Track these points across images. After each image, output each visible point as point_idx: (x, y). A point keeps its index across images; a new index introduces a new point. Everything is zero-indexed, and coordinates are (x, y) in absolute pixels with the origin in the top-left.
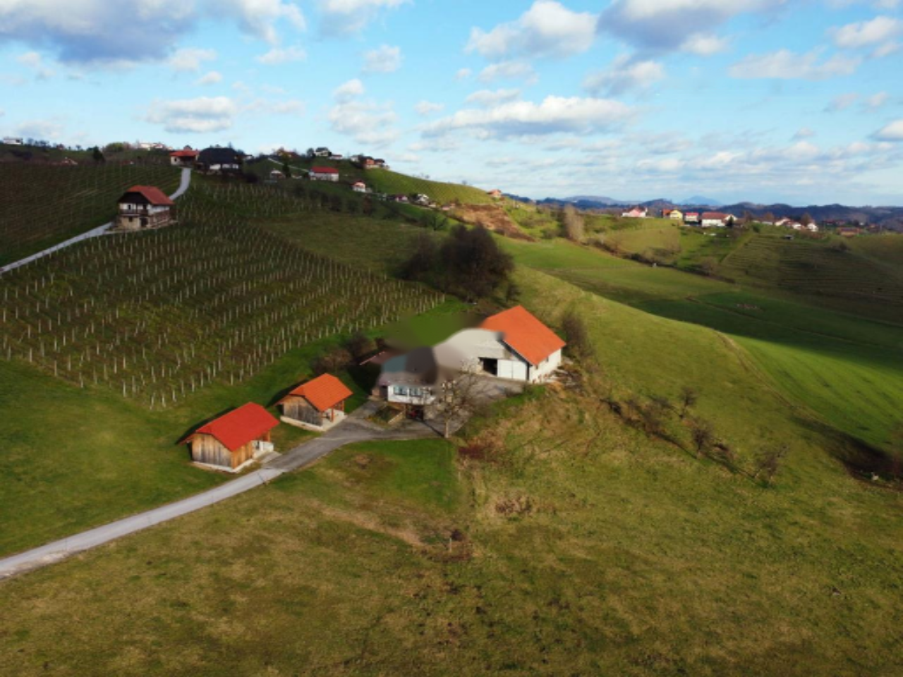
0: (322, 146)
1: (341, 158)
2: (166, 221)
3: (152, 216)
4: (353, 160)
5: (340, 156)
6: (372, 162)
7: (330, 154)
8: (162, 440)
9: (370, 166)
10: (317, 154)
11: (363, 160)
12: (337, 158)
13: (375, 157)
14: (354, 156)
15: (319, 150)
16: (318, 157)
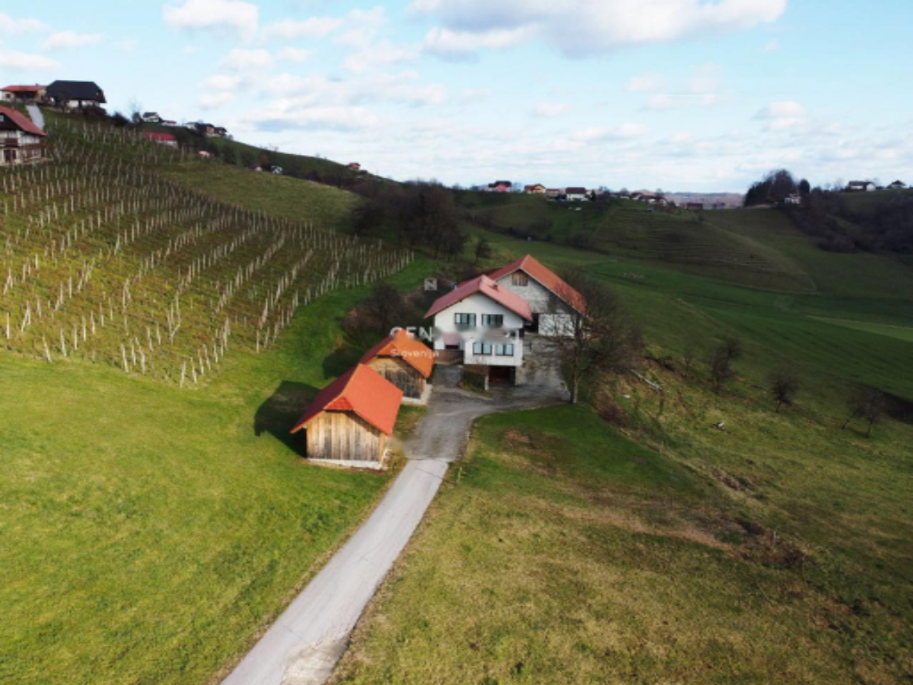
0: (150, 110)
1: (176, 125)
2: (36, 158)
3: (21, 148)
4: (189, 127)
5: (174, 122)
6: (212, 130)
7: (161, 121)
8: (232, 430)
9: (211, 134)
10: (145, 119)
11: (202, 128)
12: (172, 125)
13: (216, 125)
14: (190, 123)
15: (147, 115)
16: (147, 123)
